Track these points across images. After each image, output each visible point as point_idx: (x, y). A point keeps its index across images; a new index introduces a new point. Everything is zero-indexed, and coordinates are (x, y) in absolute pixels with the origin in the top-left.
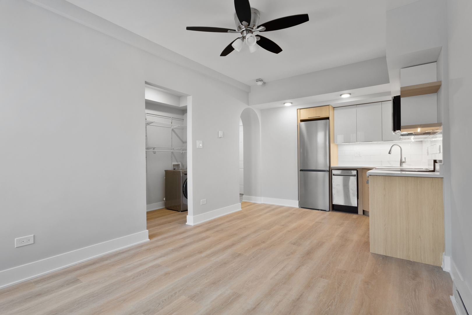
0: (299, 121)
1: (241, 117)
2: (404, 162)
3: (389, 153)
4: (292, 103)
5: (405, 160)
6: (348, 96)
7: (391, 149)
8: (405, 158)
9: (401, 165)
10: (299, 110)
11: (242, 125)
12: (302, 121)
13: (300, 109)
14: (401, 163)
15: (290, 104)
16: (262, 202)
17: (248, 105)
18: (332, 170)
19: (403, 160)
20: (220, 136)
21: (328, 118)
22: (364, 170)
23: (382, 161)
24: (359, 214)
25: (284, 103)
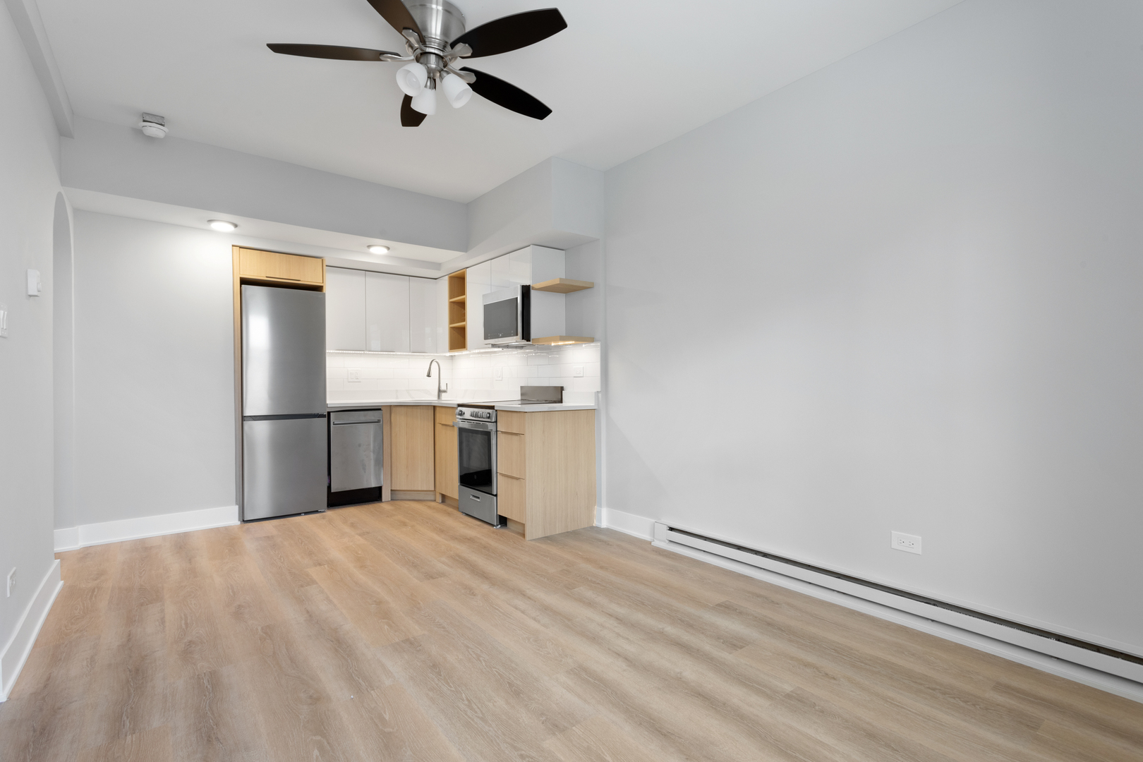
0: (237, 280)
2: (445, 391)
3: (429, 375)
4: (236, 226)
5: (447, 389)
6: (382, 251)
7: (430, 368)
9: (439, 396)
10: (238, 249)
12: (248, 282)
13: (241, 248)
14: (440, 391)
15: (229, 228)
17: (61, 181)
18: (331, 413)
19: (443, 388)
21: (318, 289)
22: (393, 409)
23: (397, 391)
24: (383, 500)
25: (210, 221)
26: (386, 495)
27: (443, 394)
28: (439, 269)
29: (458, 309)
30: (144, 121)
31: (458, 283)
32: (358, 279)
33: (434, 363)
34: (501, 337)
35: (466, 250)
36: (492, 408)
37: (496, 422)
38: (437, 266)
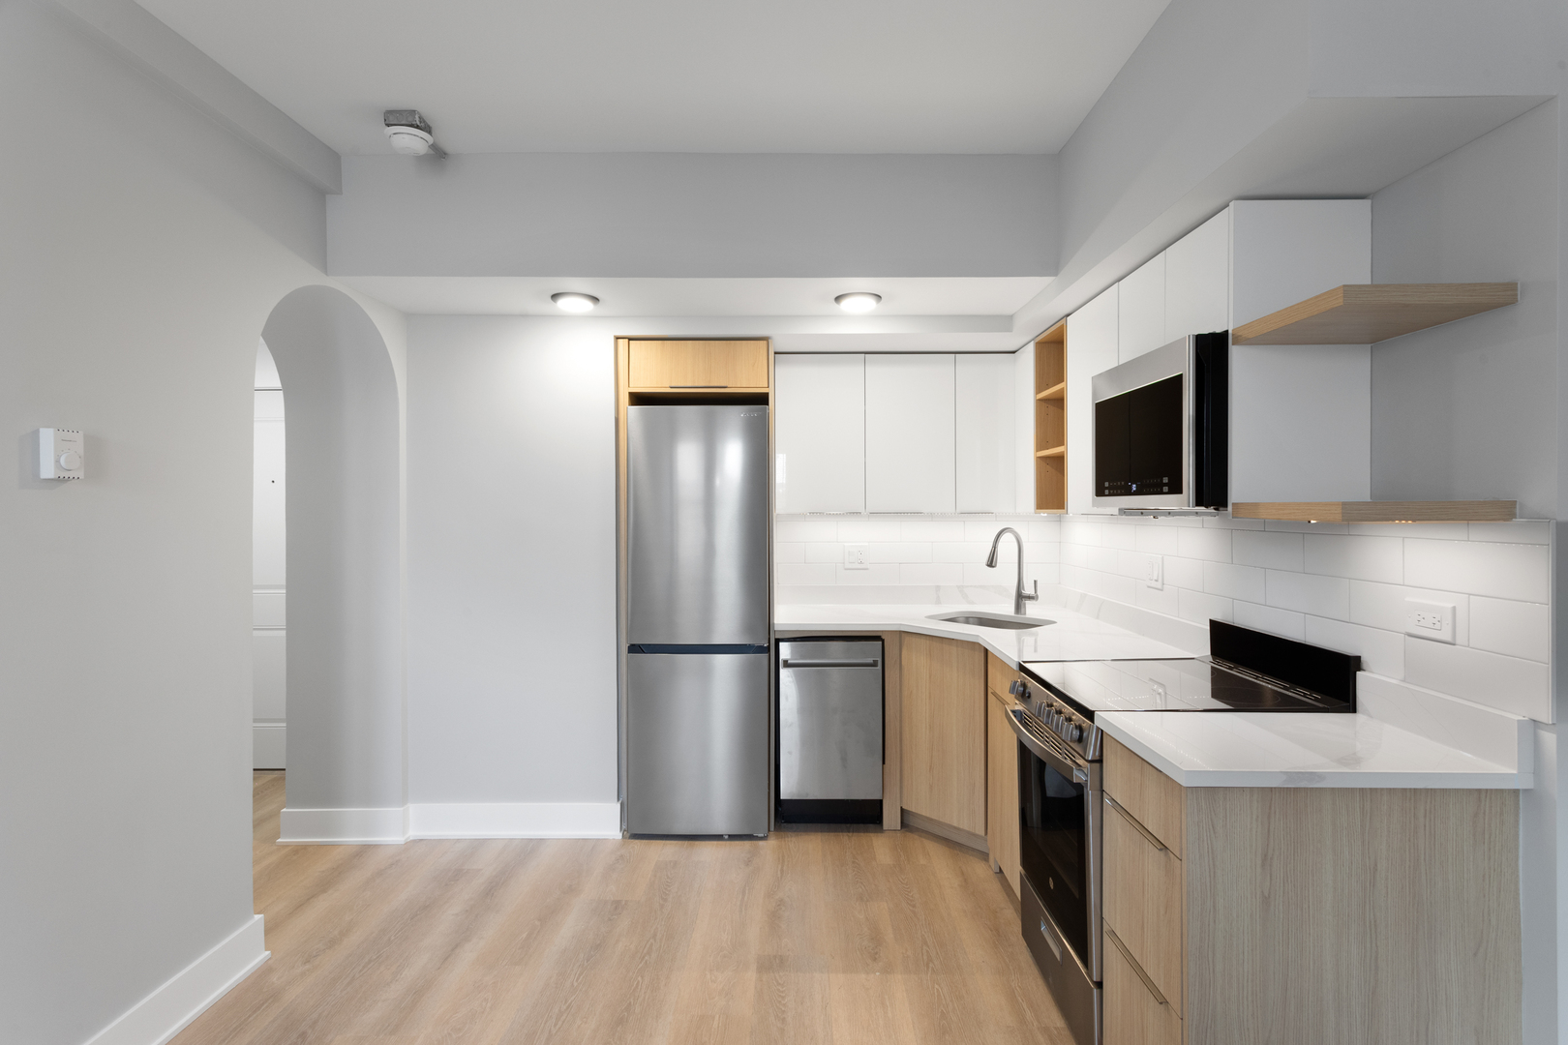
0: (625, 399)
1: (264, 335)
2: (1030, 598)
3: (991, 563)
4: (595, 299)
5: (1036, 592)
6: (868, 305)
7: (995, 547)
8: (1035, 582)
9: (1019, 608)
10: (623, 343)
11: (278, 384)
12: (639, 399)
13: (630, 339)
14: (1021, 598)
15: (587, 306)
16: (413, 833)
17: (324, 266)
18: (777, 641)
19: (1028, 590)
20: (48, 471)
21: (761, 399)
22: (907, 639)
23: (938, 588)
24: (885, 827)
25: (555, 296)
26: (891, 817)
27: (1029, 605)
28: (1009, 329)
29: (1051, 413)
30: (388, 125)
31: (1052, 351)
32: (849, 373)
33: (1007, 537)
34: (1136, 493)
35: (1055, 274)
36: (1090, 715)
37: (1100, 761)
38: (1003, 322)
